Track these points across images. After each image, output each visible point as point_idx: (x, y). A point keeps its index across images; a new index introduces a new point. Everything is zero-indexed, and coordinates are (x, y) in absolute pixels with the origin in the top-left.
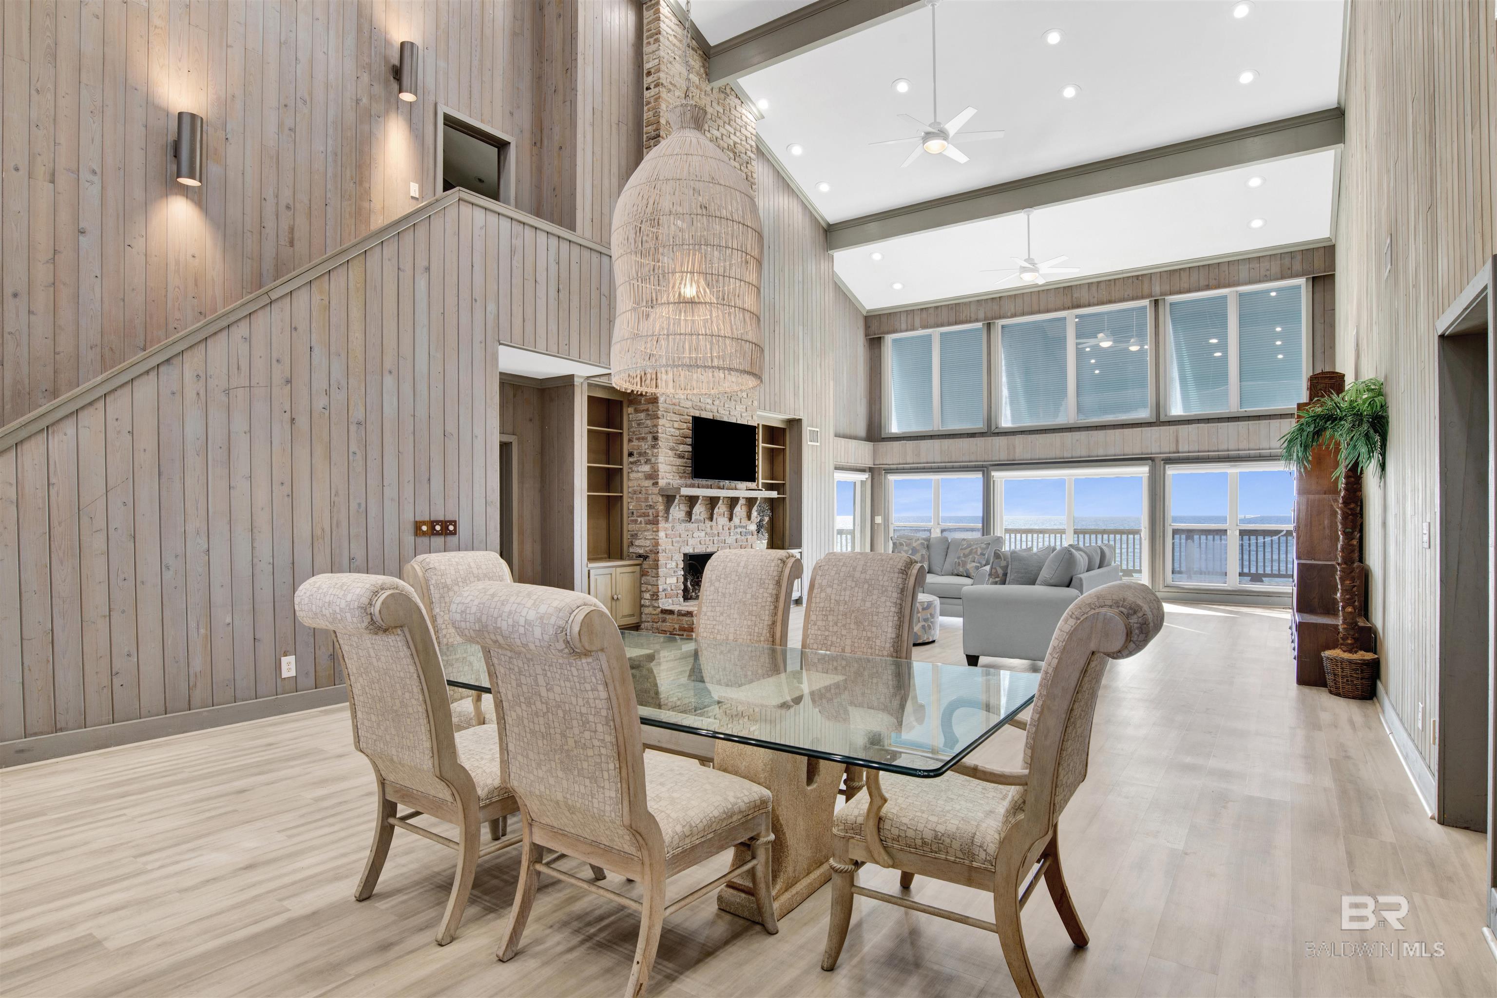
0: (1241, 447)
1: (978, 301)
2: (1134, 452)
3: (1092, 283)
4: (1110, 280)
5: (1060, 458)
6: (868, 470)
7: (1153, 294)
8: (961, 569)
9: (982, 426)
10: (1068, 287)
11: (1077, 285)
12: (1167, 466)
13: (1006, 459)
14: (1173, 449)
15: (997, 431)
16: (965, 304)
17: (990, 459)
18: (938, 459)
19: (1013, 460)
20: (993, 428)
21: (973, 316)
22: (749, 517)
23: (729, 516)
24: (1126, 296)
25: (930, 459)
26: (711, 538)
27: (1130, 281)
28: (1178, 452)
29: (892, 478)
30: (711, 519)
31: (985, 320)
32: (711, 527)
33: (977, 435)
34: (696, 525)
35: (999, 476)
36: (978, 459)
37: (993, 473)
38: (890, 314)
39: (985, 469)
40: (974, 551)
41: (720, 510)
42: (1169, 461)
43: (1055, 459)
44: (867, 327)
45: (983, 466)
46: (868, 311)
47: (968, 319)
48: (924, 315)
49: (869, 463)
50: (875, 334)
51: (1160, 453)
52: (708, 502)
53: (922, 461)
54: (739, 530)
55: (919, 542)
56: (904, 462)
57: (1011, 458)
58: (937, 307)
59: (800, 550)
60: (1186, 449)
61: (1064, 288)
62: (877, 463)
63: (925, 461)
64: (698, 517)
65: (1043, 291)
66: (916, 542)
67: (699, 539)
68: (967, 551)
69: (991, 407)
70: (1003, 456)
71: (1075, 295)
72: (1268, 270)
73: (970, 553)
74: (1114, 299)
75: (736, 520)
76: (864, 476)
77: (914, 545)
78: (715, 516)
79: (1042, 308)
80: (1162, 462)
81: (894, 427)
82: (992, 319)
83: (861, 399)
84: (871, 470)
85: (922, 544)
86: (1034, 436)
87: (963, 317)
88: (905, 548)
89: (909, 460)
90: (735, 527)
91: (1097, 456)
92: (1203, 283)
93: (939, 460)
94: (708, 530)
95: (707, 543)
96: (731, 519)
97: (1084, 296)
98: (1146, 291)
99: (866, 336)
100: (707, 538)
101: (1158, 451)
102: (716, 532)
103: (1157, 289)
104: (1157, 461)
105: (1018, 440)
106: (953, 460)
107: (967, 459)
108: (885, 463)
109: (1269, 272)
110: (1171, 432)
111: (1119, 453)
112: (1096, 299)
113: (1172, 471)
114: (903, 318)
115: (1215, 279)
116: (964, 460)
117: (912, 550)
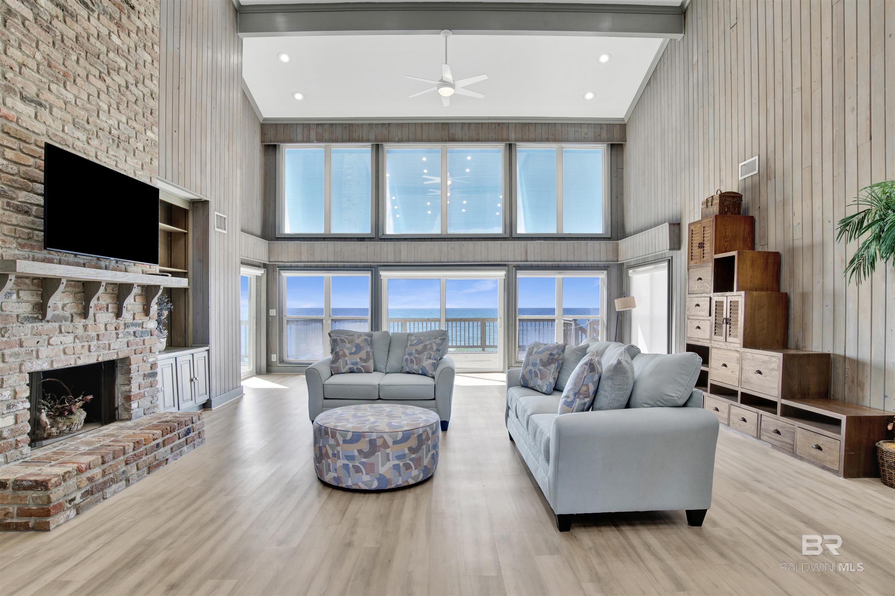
0: (569, 259)
1: (370, 124)
2: (496, 260)
3: (465, 123)
4: (478, 124)
5: (438, 262)
6: (262, 266)
7: (510, 139)
8: (415, 367)
9: (370, 232)
10: (446, 123)
11: (452, 123)
12: (518, 271)
13: (393, 261)
14: (524, 258)
15: (383, 237)
16: (358, 125)
17: (379, 260)
18: (331, 258)
19: (399, 262)
20: (380, 234)
21: (364, 136)
22: (146, 312)
23: (116, 310)
24: (490, 138)
25: (325, 259)
26: (86, 344)
27: (493, 126)
28: (527, 261)
29: (286, 274)
30: (85, 314)
31: (375, 141)
32: (85, 327)
33: (366, 239)
34: (57, 325)
35: (385, 275)
36: (368, 261)
37: (382, 273)
38: (287, 124)
39: (373, 269)
40: (429, 347)
41: (101, 302)
42: (519, 268)
43: (434, 262)
44: (263, 134)
45: (371, 267)
46: (265, 119)
47: (361, 138)
48: (320, 130)
49: (264, 259)
50: (271, 142)
51: (515, 261)
52: (78, 290)
53: (316, 260)
54: (131, 330)
55: (362, 338)
56: (299, 260)
57: (397, 260)
58: (332, 125)
59: (207, 348)
60: (533, 259)
61: (443, 124)
62: (271, 260)
63: (319, 259)
64: (59, 312)
65: (426, 124)
66: (358, 338)
67: (61, 347)
68: (420, 347)
69: (378, 217)
70: (391, 258)
71: (451, 131)
72: (586, 134)
73: (425, 348)
74: (481, 138)
75: (127, 316)
76: (260, 272)
77: (358, 341)
78: (91, 311)
79: (424, 137)
80: (514, 268)
81: (288, 229)
82: (382, 141)
83: (257, 200)
84: (265, 266)
85: (366, 340)
86: (417, 242)
87: (355, 136)
88: (348, 345)
89: (304, 259)
90: (126, 325)
91: (468, 262)
92: (544, 136)
93: (333, 260)
94: (80, 331)
95: (77, 351)
96: (118, 314)
97: (458, 133)
98: (505, 136)
99: (262, 142)
100: (78, 345)
101: (513, 259)
102: (94, 334)
103: (512, 136)
104: (510, 267)
105: (403, 245)
106: (346, 260)
107: (359, 260)
108: (280, 260)
109: (587, 136)
110: (522, 246)
111: (484, 260)
112: (467, 137)
113: (521, 275)
114: (299, 130)
115: (553, 135)
116: (356, 260)
117: (356, 347)
